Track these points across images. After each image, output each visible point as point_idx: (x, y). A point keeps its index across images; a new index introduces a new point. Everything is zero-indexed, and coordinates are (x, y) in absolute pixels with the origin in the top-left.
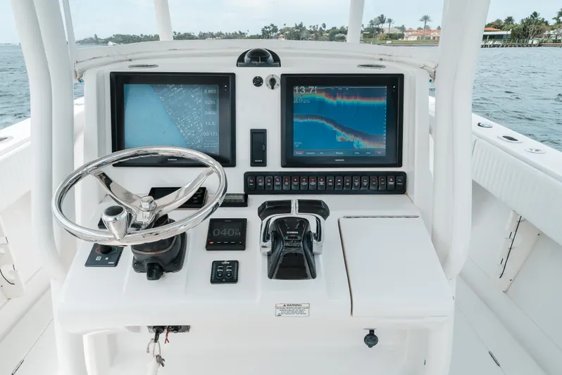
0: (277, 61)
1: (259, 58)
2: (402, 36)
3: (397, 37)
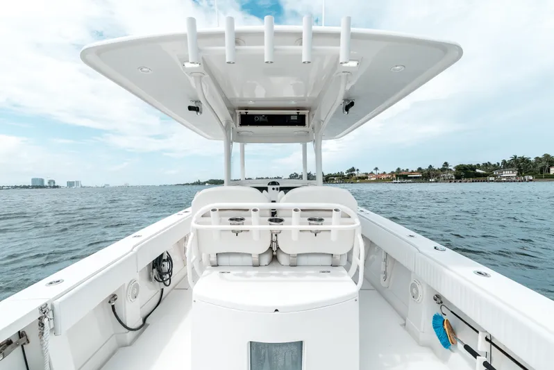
0: (278, 184)
1: (274, 183)
2: (367, 178)
3: (363, 179)
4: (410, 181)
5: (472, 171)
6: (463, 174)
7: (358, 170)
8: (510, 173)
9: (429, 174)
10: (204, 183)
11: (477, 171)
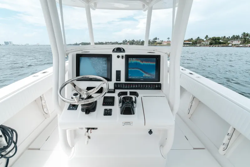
0: (124, 51)
1: (119, 50)
2: (162, 43)
3: (160, 44)
4: (187, 45)
5: (218, 41)
6: (214, 42)
7: (158, 39)
8: (237, 42)
9: (196, 41)
10: (79, 44)
11: (220, 41)
